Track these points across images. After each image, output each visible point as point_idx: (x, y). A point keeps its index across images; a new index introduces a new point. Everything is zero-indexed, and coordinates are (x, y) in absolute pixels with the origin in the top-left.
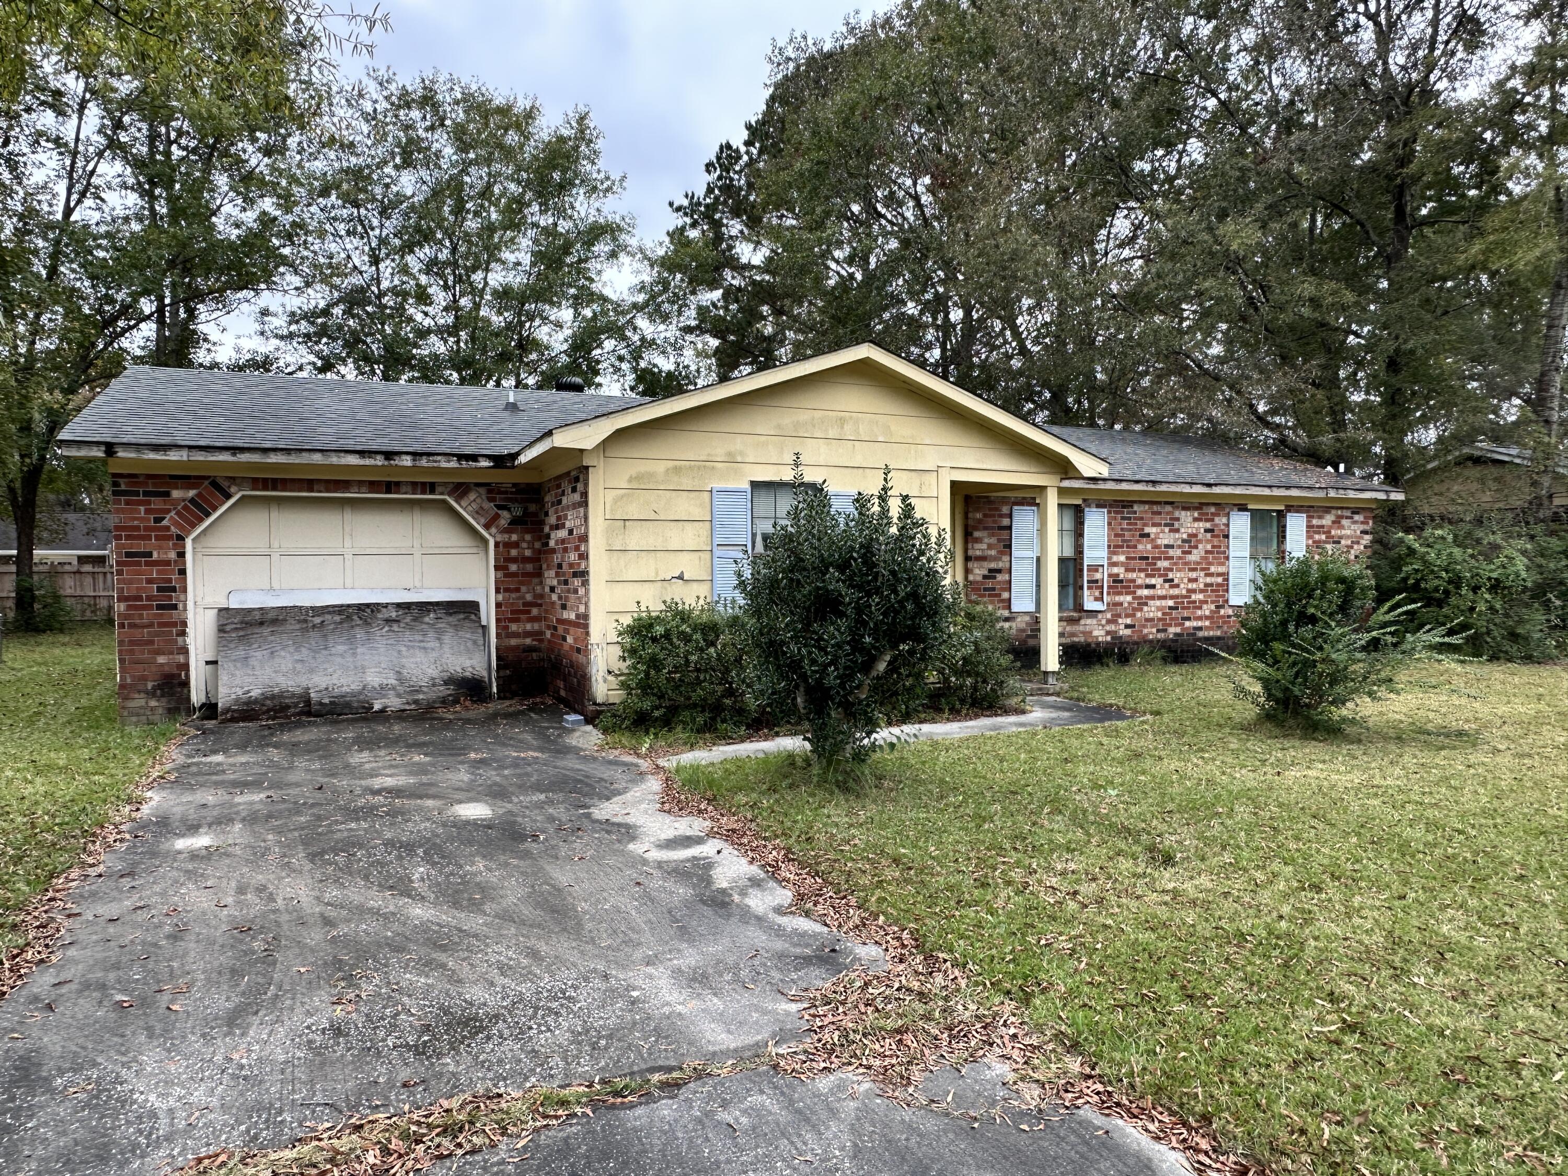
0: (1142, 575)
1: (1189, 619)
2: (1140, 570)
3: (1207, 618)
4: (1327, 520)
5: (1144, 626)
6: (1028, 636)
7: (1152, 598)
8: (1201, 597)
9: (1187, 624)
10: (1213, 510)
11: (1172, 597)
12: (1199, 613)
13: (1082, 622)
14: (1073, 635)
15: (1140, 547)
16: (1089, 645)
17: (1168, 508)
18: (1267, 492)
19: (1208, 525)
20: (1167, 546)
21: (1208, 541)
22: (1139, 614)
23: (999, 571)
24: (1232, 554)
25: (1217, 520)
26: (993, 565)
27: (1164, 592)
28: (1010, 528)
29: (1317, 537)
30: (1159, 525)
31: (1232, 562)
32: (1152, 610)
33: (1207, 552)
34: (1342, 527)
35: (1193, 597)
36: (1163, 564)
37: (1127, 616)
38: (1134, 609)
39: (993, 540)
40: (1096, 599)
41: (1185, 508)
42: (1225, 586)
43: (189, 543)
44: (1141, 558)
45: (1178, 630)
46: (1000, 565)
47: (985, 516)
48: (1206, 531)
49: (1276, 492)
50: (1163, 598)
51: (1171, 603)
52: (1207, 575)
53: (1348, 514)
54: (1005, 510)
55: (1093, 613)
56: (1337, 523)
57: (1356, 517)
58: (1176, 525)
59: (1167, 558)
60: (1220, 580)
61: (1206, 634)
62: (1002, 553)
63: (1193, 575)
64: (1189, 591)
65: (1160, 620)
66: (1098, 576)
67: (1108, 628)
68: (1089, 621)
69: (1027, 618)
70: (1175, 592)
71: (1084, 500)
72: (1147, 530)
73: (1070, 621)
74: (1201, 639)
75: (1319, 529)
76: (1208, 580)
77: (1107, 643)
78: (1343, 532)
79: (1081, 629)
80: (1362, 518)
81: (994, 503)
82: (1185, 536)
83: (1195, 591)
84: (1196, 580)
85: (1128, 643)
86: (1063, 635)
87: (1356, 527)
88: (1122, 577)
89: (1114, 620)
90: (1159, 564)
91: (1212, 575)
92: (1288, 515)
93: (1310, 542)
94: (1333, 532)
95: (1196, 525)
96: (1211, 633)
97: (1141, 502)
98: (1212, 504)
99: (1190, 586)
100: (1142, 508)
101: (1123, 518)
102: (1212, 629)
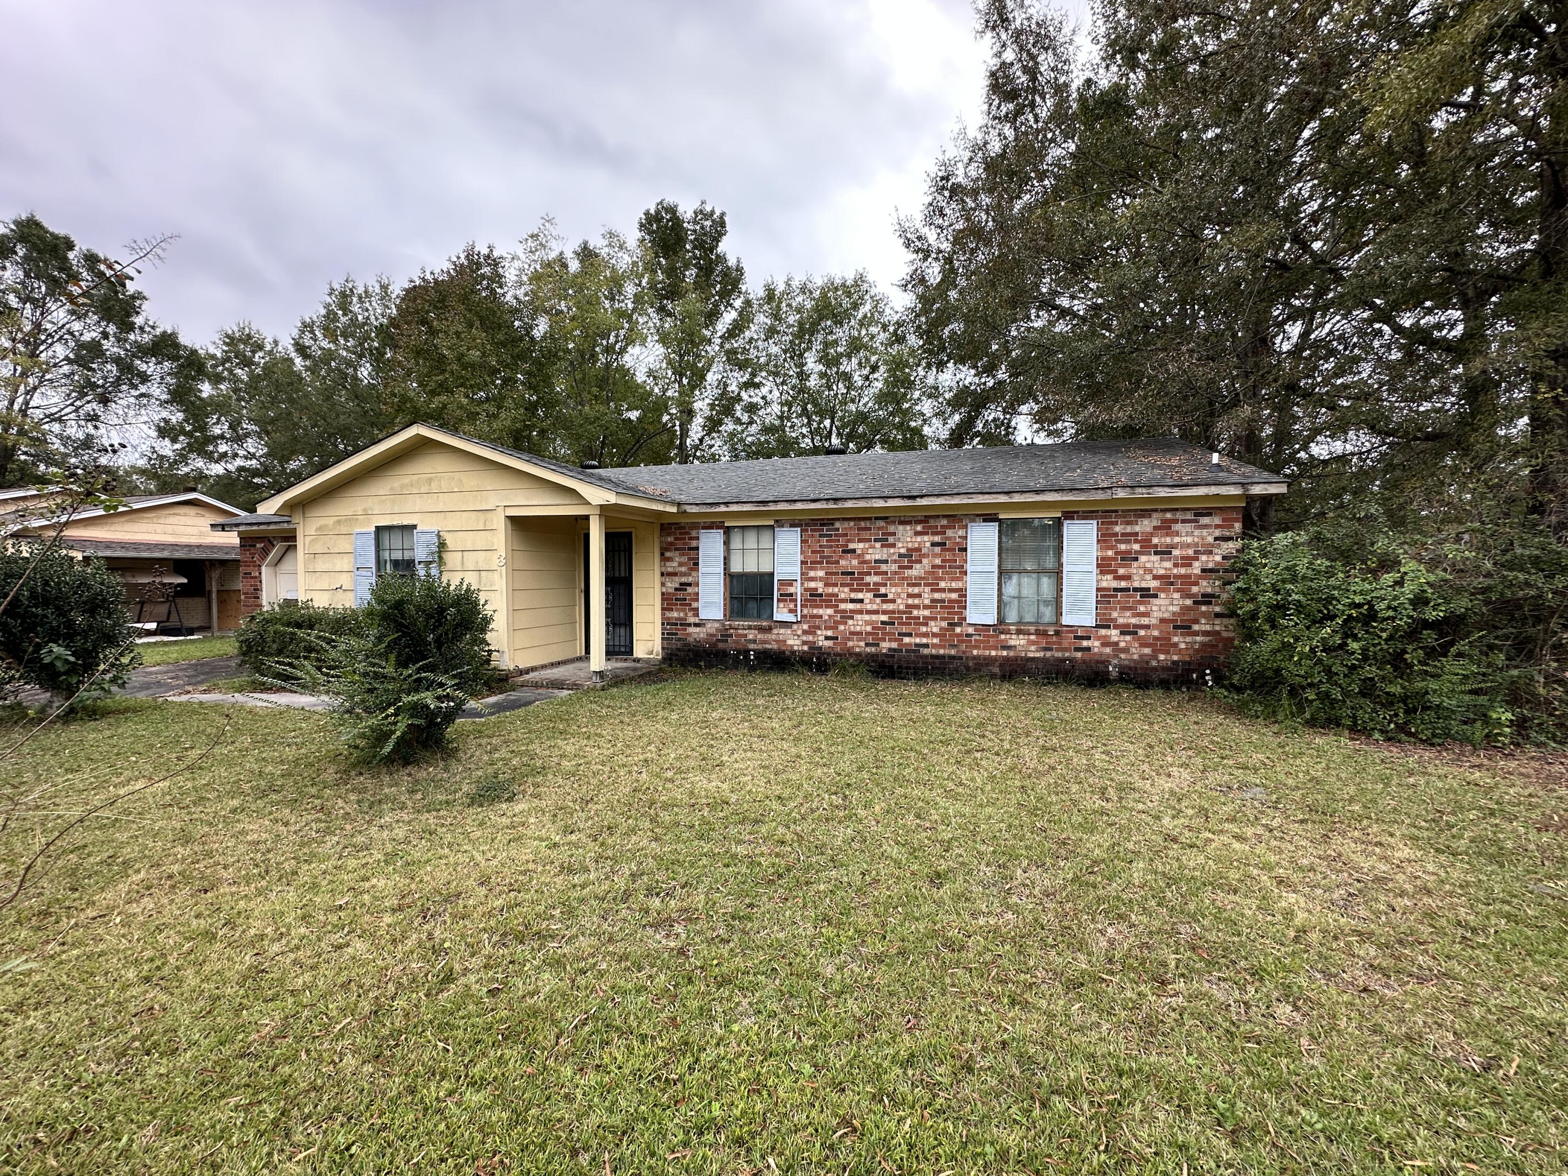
0: (846, 589)
1: (910, 635)
2: (843, 585)
3: (935, 635)
4: (1145, 526)
5: (849, 639)
6: (718, 640)
7: (860, 612)
8: (927, 613)
9: (907, 640)
10: (944, 522)
11: (884, 612)
12: (924, 629)
13: (775, 631)
14: (765, 642)
15: (843, 563)
16: (784, 652)
17: (881, 523)
18: (1003, 499)
19: (937, 539)
20: (875, 561)
21: (935, 556)
22: (842, 627)
23: (690, 585)
24: (969, 568)
25: (950, 533)
26: (684, 580)
27: (875, 607)
28: (697, 549)
29: (1123, 547)
30: (869, 540)
31: (968, 578)
32: (860, 623)
33: (934, 567)
34: (1177, 534)
35: (915, 613)
36: (872, 579)
37: (827, 628)
38: (835, 622)
39: (684, 559)
40: (791, 611)
41: (902, 523)
42: (962, 603)
43: (263, 569)
44: (843, 573)
45: (894, 645)
46: (690, 579)
47: (676, 539)
48: (933, 545)
49: (1017, 498)
50: (876, 612)
51: (884, 618)
52: (932, 591)
53: (1189, 516)
54: (694, 534)
55: (786, 624)
56: (1165, 527)
57: (1205, 520)
58: (891, 540)
59: (876, 574)
60: (954, 596)
61: (934, 652)
62: (691, 569)
63: (916, 590)
64: (908, 606)
65: (868, 634)
66: (791, 590)
67: (805, 638)
68: (782, 631)
69: (717, 625)
70: (891, 607)
71: (777, 521)
72: (851, 546)
73: (761, 629)
74: (926, 656)
75: (1128, 537)
76: (937, 596)
77: (804, 652)
78: (1177, 540)
79: (774, 637)
80: (1217, 520)
81: (684, 528)
82: (903, 551)
83: (917, 607)
84: (919, 596)
85: (829, 654)
86: (754, 641)
87: (1205, 533)
88: (820, 591)
89: (811, 631)
90: (868, 579)
91: (943, 590)
92: (1066, 523)
93: (1110, 553)
94: (1155, 540)
95: (919, 539)
96: (942, 652)
97: (844, 519)
98: (944, 516)
99: (910, 601)
100: (846, 525)
101: (821, 536)
102: (944, 647)
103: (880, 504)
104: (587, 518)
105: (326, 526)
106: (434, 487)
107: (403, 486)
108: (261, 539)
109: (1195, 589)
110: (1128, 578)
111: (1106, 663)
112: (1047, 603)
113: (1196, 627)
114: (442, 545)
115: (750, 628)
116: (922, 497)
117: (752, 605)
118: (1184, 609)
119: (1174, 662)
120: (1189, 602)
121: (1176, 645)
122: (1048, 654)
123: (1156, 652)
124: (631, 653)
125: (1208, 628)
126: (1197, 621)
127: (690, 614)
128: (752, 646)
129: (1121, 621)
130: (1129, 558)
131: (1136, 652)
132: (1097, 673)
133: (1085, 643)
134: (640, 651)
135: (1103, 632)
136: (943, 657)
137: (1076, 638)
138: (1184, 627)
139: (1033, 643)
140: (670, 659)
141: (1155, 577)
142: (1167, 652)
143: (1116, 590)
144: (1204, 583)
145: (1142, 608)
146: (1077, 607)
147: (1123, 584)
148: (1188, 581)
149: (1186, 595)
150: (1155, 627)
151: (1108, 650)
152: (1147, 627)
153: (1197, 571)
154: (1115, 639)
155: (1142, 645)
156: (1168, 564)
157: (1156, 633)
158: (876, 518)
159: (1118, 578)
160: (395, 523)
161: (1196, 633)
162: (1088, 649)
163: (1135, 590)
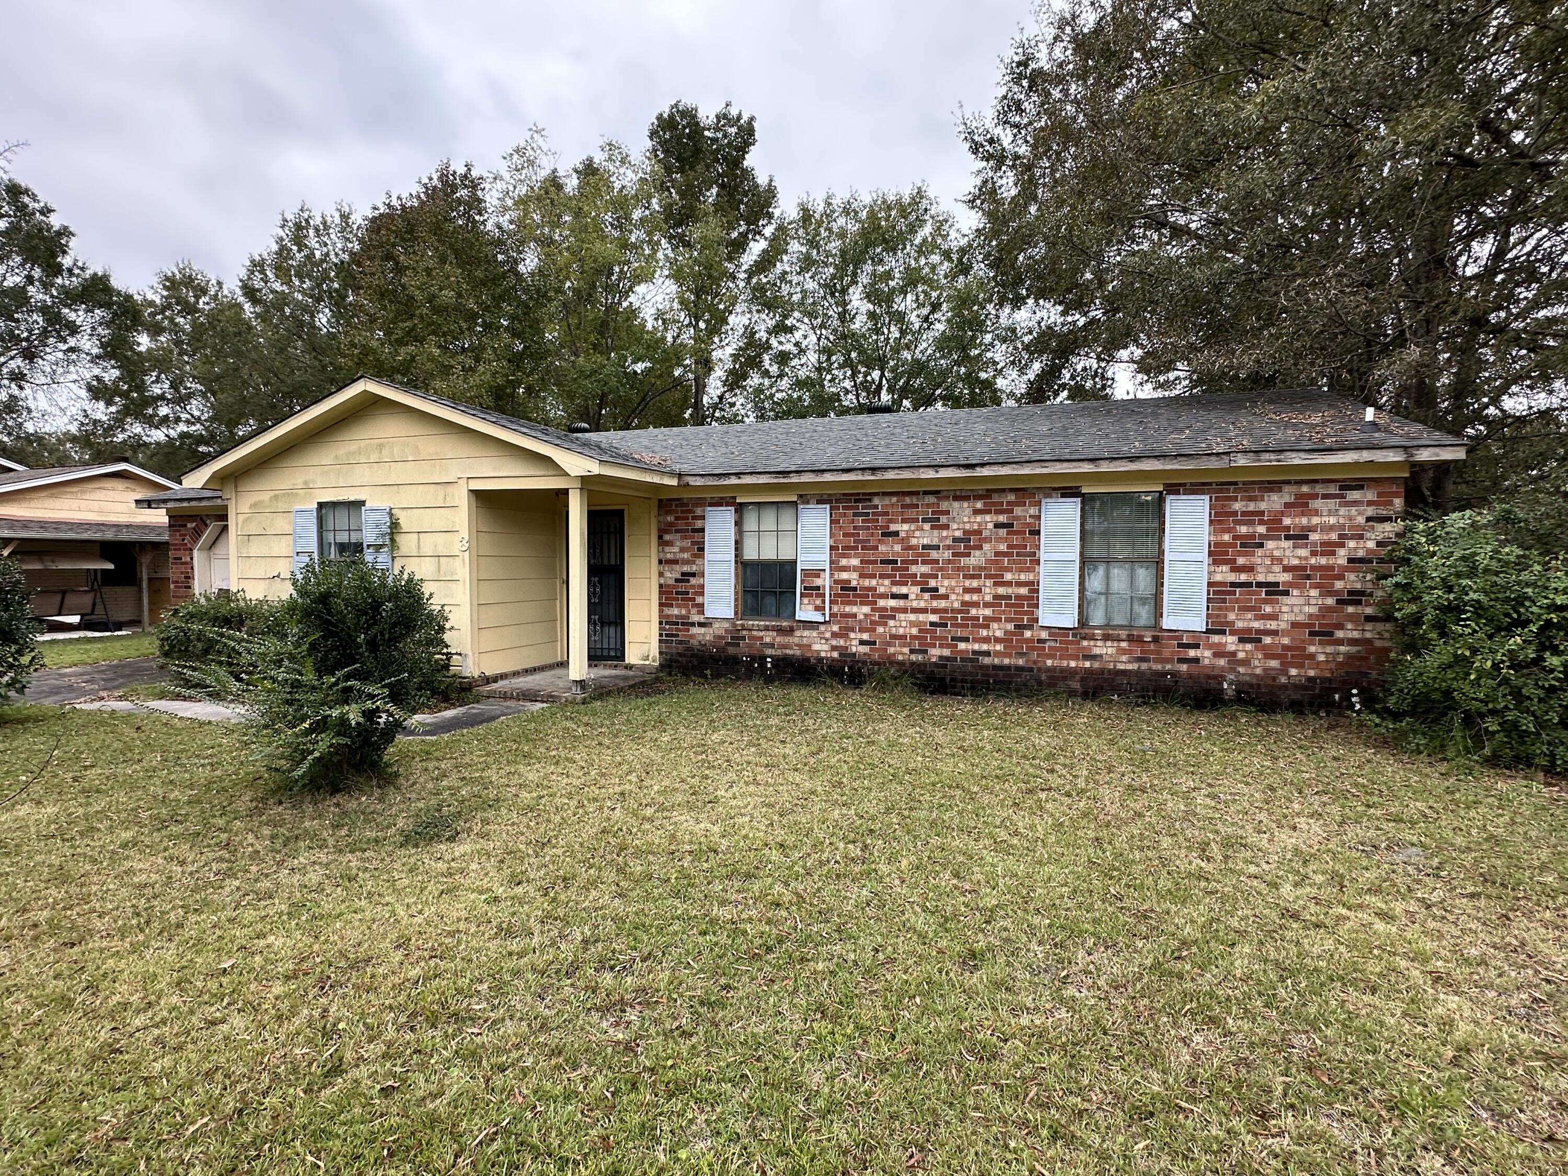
0: (887, 582)
1: (966, 640)
2: (882, 576)
3: (998, 640)
4: (1273, 502)
5: (889, 644)
6: (727, 644)
7: (904, 610)
8: (988, 612)
9: (962, 646)
10: (1012, 497)
11: (935, 611)
12: (984, 633)
13: (798, 633)
14: (785, 646)
15: (882, 548)
16: (808, 659)
17: (932, 499)
18: (1087, 468)
19: (1002, 518)
20: (925, 547)
21: (1000, 540)
22: (880, 630)
23: (693, 575)
24: (1043, 555)
25: (1018, 511)
26: (686, 569)
27: (922, 604)
28: (702, 530)
29: (1243, 529)
30: (916, 520)
31: (1042, 569)
32: (903, 625)
33: (997, 554)
34: (1316, 513)
35: (973, 612)
36: (919, 569)
37: (862, 630)
38: (872, 622)
39: (687, 543)
40: (817, 608)
41: (957, 498)
42: (1032, 599)
43: (196, 553)
44: (882, 562)
45: (946, 652)
46: (694, 568)
47: (677, 518)
48: (997, 526)
49: (1105, 467)
50: (924, 611)
51: (934, 618)
52: (995, 584)
53: (1333, 489)
54: (699, 511)
55: (811, 625)
56: (1301, 505)
57: (1354, 495)
58: (944, 519)
59: (924, 562)
60: (1023, 591)
61: (997, 661)
62: (695, 556)
63: (975, 583)
64: (964, 603)
65: (913, 637)
66: (818, 582)
67: (834, 643)
68: (806, 633)
69: (726, 625)
70: (943, 604)
71: (801, 496)
72: (893, 527)
73: (780, 631)
74: (987, 667)
75: (1250, 517)
76: (1001, 591)
77: (834, 660)
78: (1315, 520)
79: (796, 640)
80: (1370, 495)
81: (687, 505)
82: (958, 534)
83: (976, 605)
84: (978, 590)
85: (864, 663)
86: (772, 646)
87: (1354, 511)
88: (854, 583)
89: (843, 634)
90: (914, 569)
91: (1009, 584)
92: (1169, 499)
93: (1226, 537)
94: (1287, 521)
95: (979, 519)
96: (1006, 661)
97: (885, 494)
98: (1011, 490)
99: (967, 597)
100: (887, 501)
101: (855, 515)
102: (1010, 656)
103: (930, 474)
104: (565, 492)
105: (261, 502)
106: (386, 455)
107: (349, 455)
108: (192, 518)
109: (1339, 585)
110: (1249, 569)
111: (1220, 678)
112: (1143, 601)
113: (1340, 634)
114: (395, 525)
115: (767, 628)
116: (982, 465)
117: (770, 600)
118: (1324, 609)
119: (1310, 679)
120: (1330, 601)
121: (1312, 656)
122: (1144, 666)
123: (1285, 665)
124: (622, 657)
125: (1356, 635)
126: (1341, 627)
127: (694, 611)
128: (769, 652)
129: (1240, 625)
130: (1251, 544)
131: (1259, 665)
132: (1207, 691)
133: (1192, 653)
134: (633, 656)
135: (1216, 639)
136: (1008, 668)
137: (1181, 645)
138: (1324, 634)
139: (1123, 651)
140: (670, 666)
141: (1286, 569)
142: (1300, 666)
143: (1233, 584)
144: (1352, 576)
145: (1268, 609)
146: (1183, 606)
147: (1243, 577)
148: (1330, 573)
149: (1327, 591)
150: (1285, 633)
151: (1222, 662)
152: (1274, 633)
153: (1342, 561)
154: (1232, 648)
155: (1268, 656)
156: (1303, 552)
157: (1286, 641)
158: (926, 493)
159: (1236, 569)
160: (340, 498)
161: (1340, 642)
162: (1196, 660)
163: (1260, 585)
